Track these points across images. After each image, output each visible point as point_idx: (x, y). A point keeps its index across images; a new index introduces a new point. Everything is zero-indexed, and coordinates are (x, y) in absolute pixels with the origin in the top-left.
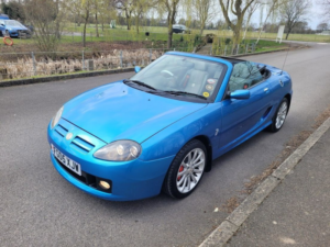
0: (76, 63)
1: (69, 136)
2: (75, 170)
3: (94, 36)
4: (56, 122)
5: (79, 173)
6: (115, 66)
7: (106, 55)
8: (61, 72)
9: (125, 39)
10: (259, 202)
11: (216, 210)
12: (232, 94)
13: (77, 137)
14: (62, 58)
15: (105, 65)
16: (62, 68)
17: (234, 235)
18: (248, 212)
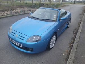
0: (6, 12)
1: (17, 36)
2: (20, 46)
3: (11, 4)
4: (10, 31)
5: (22, 47)
6: (19, 13)
7: (15, 10)
8: (2, 15)
9: (20, 5)
10: (75, 50)
11: (64, 54)
12: (61, 19)
13: (19, 36)
14: (2, 11)
15: (15, 13)
16: (3, 14)
17: (73, 63)
18: (74, 54)
